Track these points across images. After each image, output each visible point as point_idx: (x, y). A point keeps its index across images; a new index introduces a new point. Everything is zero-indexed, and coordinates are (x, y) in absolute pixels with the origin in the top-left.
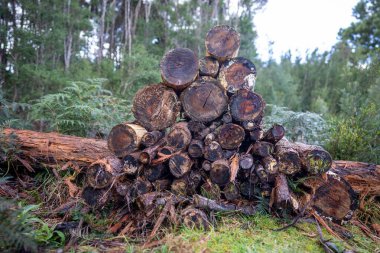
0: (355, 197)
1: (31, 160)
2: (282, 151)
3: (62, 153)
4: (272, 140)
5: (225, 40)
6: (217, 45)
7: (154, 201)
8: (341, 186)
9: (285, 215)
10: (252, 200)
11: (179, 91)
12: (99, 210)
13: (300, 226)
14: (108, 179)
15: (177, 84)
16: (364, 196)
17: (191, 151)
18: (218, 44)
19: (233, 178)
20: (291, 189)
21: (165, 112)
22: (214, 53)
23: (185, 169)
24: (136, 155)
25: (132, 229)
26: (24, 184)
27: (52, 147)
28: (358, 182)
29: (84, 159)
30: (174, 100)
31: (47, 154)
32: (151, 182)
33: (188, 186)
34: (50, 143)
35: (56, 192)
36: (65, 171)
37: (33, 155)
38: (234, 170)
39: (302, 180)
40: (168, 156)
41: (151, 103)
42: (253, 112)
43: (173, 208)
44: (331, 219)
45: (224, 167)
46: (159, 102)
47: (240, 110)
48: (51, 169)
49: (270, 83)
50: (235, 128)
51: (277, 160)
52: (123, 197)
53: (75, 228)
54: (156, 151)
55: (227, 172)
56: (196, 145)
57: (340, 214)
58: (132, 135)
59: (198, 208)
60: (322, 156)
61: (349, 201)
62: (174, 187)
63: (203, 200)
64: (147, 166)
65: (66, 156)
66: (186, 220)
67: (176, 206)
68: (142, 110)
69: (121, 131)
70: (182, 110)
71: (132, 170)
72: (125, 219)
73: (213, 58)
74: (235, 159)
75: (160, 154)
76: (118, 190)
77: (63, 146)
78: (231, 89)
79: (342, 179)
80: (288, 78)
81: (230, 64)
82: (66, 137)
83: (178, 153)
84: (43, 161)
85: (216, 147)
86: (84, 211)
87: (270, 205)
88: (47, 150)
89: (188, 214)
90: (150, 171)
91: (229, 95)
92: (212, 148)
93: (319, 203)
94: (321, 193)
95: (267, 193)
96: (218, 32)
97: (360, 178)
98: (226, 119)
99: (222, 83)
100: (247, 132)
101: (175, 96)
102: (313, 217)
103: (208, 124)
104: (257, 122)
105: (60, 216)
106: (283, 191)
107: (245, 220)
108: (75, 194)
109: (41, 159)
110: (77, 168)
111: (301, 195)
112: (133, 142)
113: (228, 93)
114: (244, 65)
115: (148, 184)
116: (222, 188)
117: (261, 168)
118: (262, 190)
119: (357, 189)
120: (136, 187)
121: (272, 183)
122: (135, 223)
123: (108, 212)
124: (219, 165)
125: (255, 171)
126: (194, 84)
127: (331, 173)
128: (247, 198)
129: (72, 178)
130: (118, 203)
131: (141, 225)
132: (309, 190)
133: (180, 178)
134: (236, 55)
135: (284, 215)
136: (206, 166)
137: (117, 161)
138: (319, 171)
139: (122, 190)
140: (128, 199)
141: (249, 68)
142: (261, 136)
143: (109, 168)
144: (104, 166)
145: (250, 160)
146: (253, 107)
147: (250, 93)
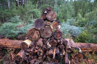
1: (1, 48)
5: (52, 15)
8: (81, 54)
18: (50, 17)
22: (49, 19)
23: (41, 54)
24: (28, 50)
30: (38, 33)
32: (33, 56)
34: (5, 43)
36: (11, 51)
37: (1, 46)
40: (37, 51)
41: (32, 34)
44: (78, 61)
45: (52, 54)
46: (34, 34)
47: (56, 36)
56: (44, 48)
58: (27, 45)
60: (77, 49)
61: (83, 57)
62: (39, 58)
65: (10, 46)
68: (29, 36)
69: (24, 44)
70: (40, 35)
71: (28, 54)
74: (55, 49)
75: (35, 50)
77: (9, 43)
81: (54, 22)
83: (39, 50)
85: (50, 47)
88: (5, 45)
92: (49, 48)
94: (76, 56)
96: (50, 13)
97: (86, 48)
99: (51, 27)
100: (58, 43)
108: (14, 59)
109: (4, 47)
110: (14, 49)
112: (27, 47)
116: (51, 58)
120: (29, 58)
124: (50, 53)
125: (59, 54)
126: (43, 28)
129: (13, 52)
133: (40, 56)
136: (47, 54)
139: (26, 59)
140: (27, 61)
141: (59, 23)
142: (62, 43)
143: (21, 56)
144: (20, 56)
145: (59, 51)
146: (59, 35)
147: (59, 31)
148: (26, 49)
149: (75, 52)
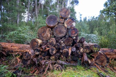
0: (108, 59)
1: (6, 52)
2: (85, 46)
3: (15, 49)
4: (81, 42)
5: (66, 12)
7: (45, 63)
8: (103, 56)
9: (86, 65)
10: (76, 61)
11: (52, 28)
12: (27, 66)
13: (92, 69)
14: (30, 56)
15: (51, 26)
16: (110, 59)
17: (56, 46)
18: (63, 14)
19: (69, 54)
20: (88, 57)
21: (48, 35)
22: (62, 16)
23: (54, 52)
24: (39, 49)
25: (38, 72)
26: (3, 60)
27: (12, 47)
29: (22, 51)
30: (50, 31)
31: (11, 50)
32: (44, 57)
33: (55, 57)
34: (12, 46)
35: (14, 61)
36: (17, 55)
37: (6, 50)
38: (70, 52)
39: (91, 54)
40: (49, 48)
41: (43, 32)
42: (75, 34)
44: (101, 66)
45: (67, 51)
46: (46, 32)
48: (12, 54)
50: (70, 39)
51: (83, 48)
52: (35, 62)
53: (19, 72)
54: (45, 47)
55: (68, 53)
56: (58, 45)
57: (103, 65)
58: (37, 42)
59: (59, 64)
60: (97, 46)
61: (106, 60)
62: (51, 58)
63: (60, 62)
64: (42, 52)
65: (17, 50)
66: (55, 68)
67: (52, 64)
68: (41, 34)
69: (34, 41)
72: (36, 69)
73: (62, 18)
74: (70, 49)
75: (46, 48)
76: (33, 60)
77: (16, 47)
78: (68, 27)
79: (104, 54)
80: (86, 25)
81: (68, 19)
82: (17, 44)
83: (52, 47)
84: (10, 52)
85: (64, 45)
86: (22, 67)
87: (82, 62)
88: (11, 48)
89: (55, 66)
90: (44, 53)
91: (68, 29)
93: (97, 62)
94: (97, 58)
95: (80, 59)
96: (63, 10)
97: (109, 53)
98: (67, 36)
99: (65, 25)
100: (73, 40)
101: (51, 30)
102: (95, 66)
103: (61, 38)
104: (76, 37)
105: (15, 69)
106: (86, 58)
108: (20, 62)
110: (20, 54)
111: (91, 59)
112: (38, 44)
113: (67, 28)
114: (72, 20)
115: (43, 58)
116: (66, 58)
117: (78, 51)
118: (79, 58)
119: (108, 57)
120: (39, 59)
121: (82, 56)
122: (39, 70)
123: (30, 67)
124: (65, 51)
125: (76, 52)
126: (57, 26)
127: (100, 52)
128: (74, 61)
129: (19, 57)
130: (33, 64)
131: (41, 70)
132: (93, 57)
133: (53, 55)
134: (69, 16)
136: (61, 51)
137: (33, 51)
138: (96, 51)
139: (35, 60)
140: (37, 63)
141: (73, 20)
142: (78, 41)
145: (75, 49)
146: (75, 32)
147: (74, 28)
148: (36, 47)
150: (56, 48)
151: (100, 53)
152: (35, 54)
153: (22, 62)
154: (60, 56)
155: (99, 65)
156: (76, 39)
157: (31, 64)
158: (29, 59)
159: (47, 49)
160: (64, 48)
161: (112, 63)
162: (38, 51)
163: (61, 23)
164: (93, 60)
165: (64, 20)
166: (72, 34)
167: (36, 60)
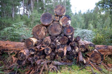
0: (102, 56)
2: (80, 44)
3: (10, 48)
4: (77, 41)
5: (61, 10)
6: (58, 11)
7: (40, 63)
8: (98, 54)
10: (71, 60)
11: (47, 26)
13: (86, 68)
14: (25, 57)
16: (105, 55)
17: (51, 46)
19: (65, 54)
20: (83, 56)
21: (43, 34)
22: (58, 14)
23: (49, 52)
24: (34, 48)
25: (34, 72)
27: (7, 46)
28: (103, 51)
29: (18, 49)
30: (45, 30)
31: (6, 48)
32: (39, 56)
33: (51, 57)
34: (6, 45)
35: (9, 60)
36: (12, 53)
37: (1, 49)
38: (65, 51)
39: (86, 53)
40: (44, 48)
41: (38, 31)
42: (71, 32)
43: (46, 65)
44: (95, 64)
45: (62, 51)
46: (40, 30)
47: (66, 32)
48: (8, 53)
49: (75, 20)
50: (65, 38)
51: (79, 47)
54: (40, 47)
55: (63, 53)
56: (53, 44)
57: (98, 62)
58: (32, 42)
59: (54, 65)
60: (92, 45)
61: (101, 58)
62: (46, 58)
63: (55, 62)
64: (37, 52)
65: (12, 49)
66: (50, 70)
67: (47, 64)
68: (35, 33)
69: (28, 41)
70: (48, 33)
71: (33, 53)
72: (31, 69)
73: (57, 16)
74: (66, 48)
75: (41, 47)
76: (29, 60)
77: (11, 45)
78: (63, 25)
79: (98, 52)
81: (63, 17)
82: (12, 42)
83: (47, 47)
84: (4, 51)
85: (59, 44)
86: (18, 67)
87: (77, 62)
89: (51, 68)
90: (39, 53)
91: (63, 27)
92: (58, 45)
93: (92, 60)
94: (92, 56)
95: (76, 58)
96: (58, 7)
97: (103, 50)
98: (62, 35)
99: (60, 23)
100: (69, 39)
102: (90, 64)
103: (57, 37)
104: (72, 35)
105: (10, 69)
106: (81, 58)
107: (69, 67)
108: (15, 61)
110: (16, 52)
111: (86, 58)
112: (32, 44)
113: (62, 26)
114: (67, 17)
115: (38, 57)
117: (74, 51)
118: (74, 57)
119: (103, 53)
120: (34, 58)
121: (77, 54)
122: (35, 70)
123: (26, 67)
124: (60, 50)
125: (72, 51)
126: (52, 24)
127: (95, 50)
129: (14, 55)
130: (29, 63)
131: (36, 71)
132: (88, 56)
133: (48, 55)
134: (64, 14)
135: (81, 64)
136: (56, 51)
137: (28, 50)
138: (92, 50)
140: (32, 62)
141: (69, 18)
142: (73, 40)
143: (25, 54)
144: (23, 53)
145: (70, 48)
146: (70, 31)
147: (69, 26)
148: (31, 46)
149: (91, 49)
150: (51, 48)
151: (95, 52)
152: (30, 54)
153: (17, 62)
154: (55, 56)
155: (94, 63)
156: (72, 38)
157: (27, 63)
158: (24, 60)
159: (42, 49)
160: (59, 47)
161: (106, 59)
162: (33, 51)
163: (56, 21)
164: (88, 59)
165: (60, 18)
166: (68, 33)
167: (31, 60)
